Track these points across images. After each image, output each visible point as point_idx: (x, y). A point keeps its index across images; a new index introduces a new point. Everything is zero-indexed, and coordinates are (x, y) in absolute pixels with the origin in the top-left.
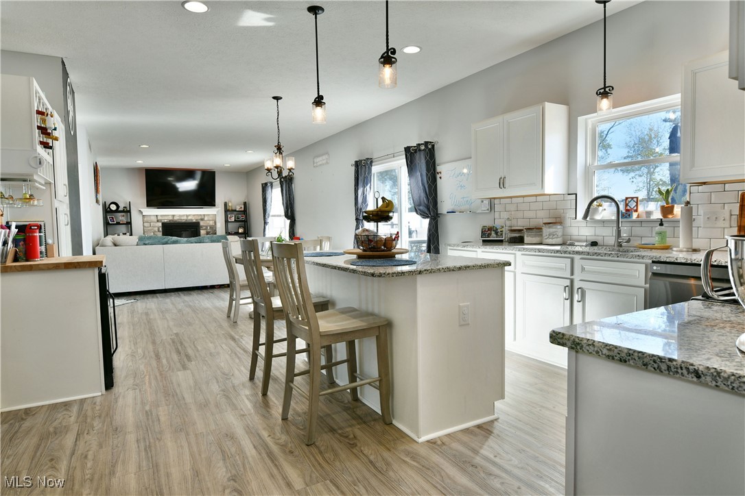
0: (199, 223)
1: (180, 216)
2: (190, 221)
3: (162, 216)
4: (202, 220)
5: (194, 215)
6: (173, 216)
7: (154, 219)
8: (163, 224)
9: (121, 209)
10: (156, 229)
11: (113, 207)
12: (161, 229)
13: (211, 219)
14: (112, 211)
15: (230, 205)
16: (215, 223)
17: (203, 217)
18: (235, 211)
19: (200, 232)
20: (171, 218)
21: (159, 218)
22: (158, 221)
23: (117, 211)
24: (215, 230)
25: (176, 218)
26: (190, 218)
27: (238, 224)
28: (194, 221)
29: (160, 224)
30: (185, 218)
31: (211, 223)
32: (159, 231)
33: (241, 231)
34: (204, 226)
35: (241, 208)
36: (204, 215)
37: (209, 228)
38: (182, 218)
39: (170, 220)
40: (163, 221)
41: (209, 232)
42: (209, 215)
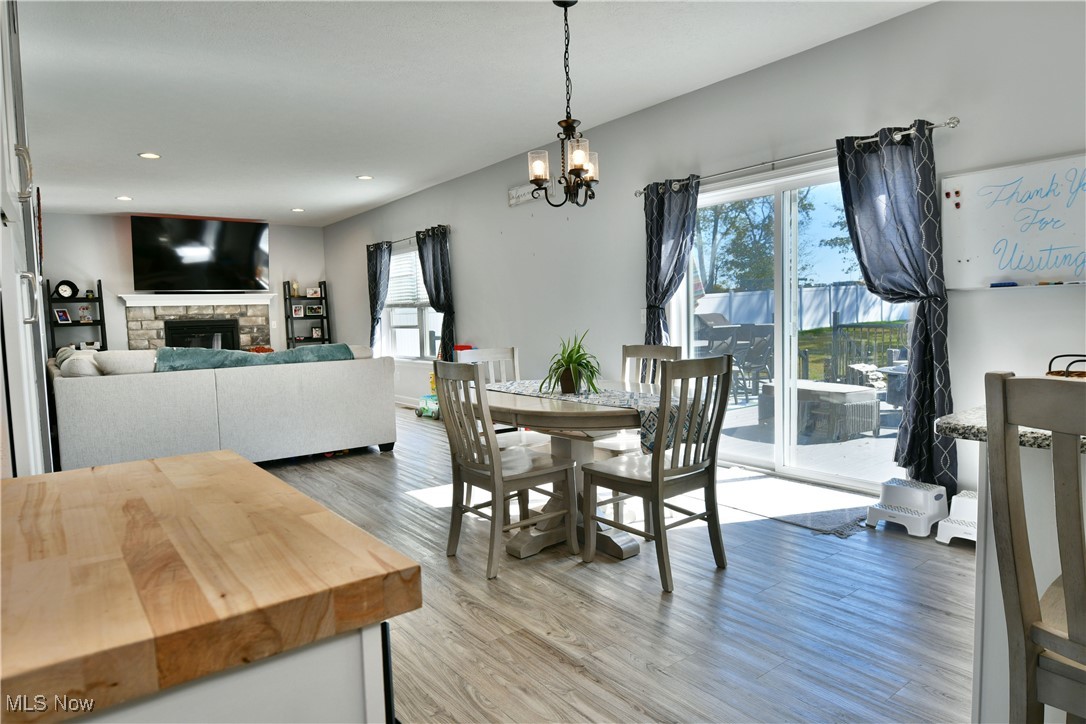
0: (236, 321)
1: (199, 307)
2: (220, 318)
3: (164, 307)
4: (243, 315)
5: (227, 307)
6: (187, 308)
7: (150, 314)
8: (168, 324)
9: (81, 294)
10: (154, 333)
11: (66, 292)
12: (162, 333)
13: (259, 313)
14: (62, 299)
15: (295, 286)
16: (267, 320)
17: (244, 310)
18: (305, 298)
19: (239, 338)
20: (182, 312)
21: (160, 312)
22: (156, 318)
23: (73, 298)
24: (268, 334)
25: (192, 312)
26: (219, 311)
27: (311, 322)
28: (228, 317)
29: (161, 324)
30: (210, 311)
31: (260, 321)
32: (159, 337)
33: (316, 334)
34: (246, 327)
35: (316, 292)
36: (246, 306)
37: (255, 330)
38: (205, 312)
39: (180, 317)
40: (167, 318)
41: (257, 338)
42: (255, 306)
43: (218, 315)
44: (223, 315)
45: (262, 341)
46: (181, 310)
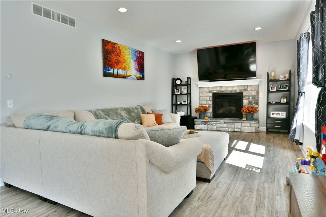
0: (242, 93)
1: (226, 87)
2: (235, 92)
3: (212, 87)
4: (245, 90)
5: (238, 86)
6: (221, 87)
7: (207, 90)
8: (214, 95)
10: (208, 98)
11: (178, 82)
12: (211, 98)
13: (253, 89)
14: (177, 85)
15: (273, 74)
16: (258, 93)
17: (246, 88)
18: (279, 80)
19: (243, 101)
20: (219, 89)
21: (211, 89)
22: (209, 92)
23: (180, 85)
24: (258, 100)
25: (223, 89)
26: (234, 89)
27: (281, 94)
28: (238, 91)
29: (211, 95)
30: (230, 89)
31: (254, 93)
32: (210, 100)
34: (246, 96)
35: (285, 77)
36: (247, 86)
37: (251, 98)
38: (228, 89)
39: (219, 91)
40: (213, 92)
41: (251, 102)
42: (251, 85)
43: (234, 90)
44: (236, 90)
45: (254, 103)
46: (219, 88)
